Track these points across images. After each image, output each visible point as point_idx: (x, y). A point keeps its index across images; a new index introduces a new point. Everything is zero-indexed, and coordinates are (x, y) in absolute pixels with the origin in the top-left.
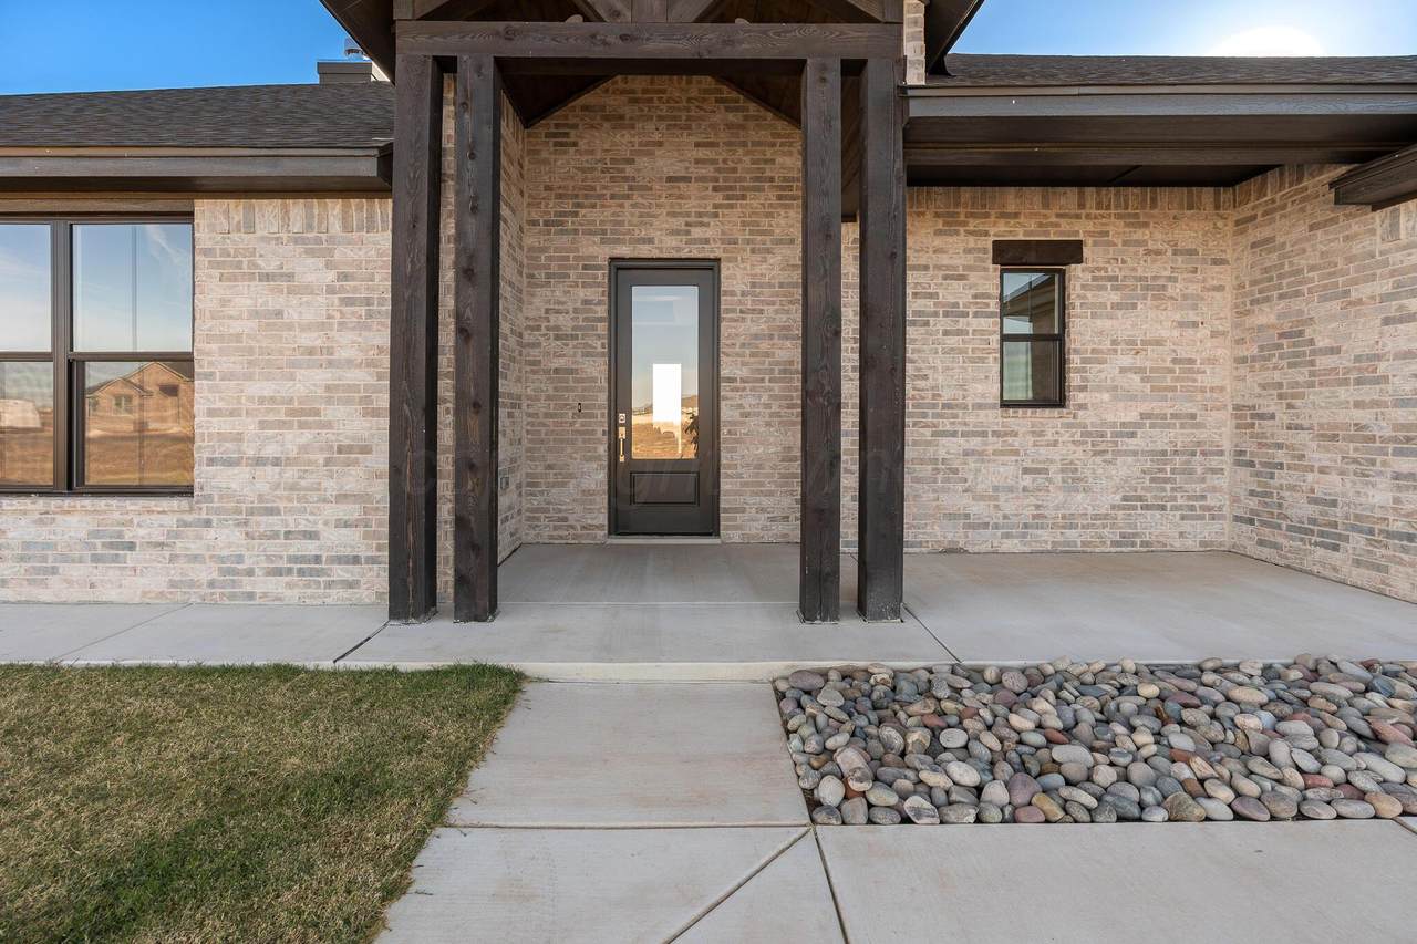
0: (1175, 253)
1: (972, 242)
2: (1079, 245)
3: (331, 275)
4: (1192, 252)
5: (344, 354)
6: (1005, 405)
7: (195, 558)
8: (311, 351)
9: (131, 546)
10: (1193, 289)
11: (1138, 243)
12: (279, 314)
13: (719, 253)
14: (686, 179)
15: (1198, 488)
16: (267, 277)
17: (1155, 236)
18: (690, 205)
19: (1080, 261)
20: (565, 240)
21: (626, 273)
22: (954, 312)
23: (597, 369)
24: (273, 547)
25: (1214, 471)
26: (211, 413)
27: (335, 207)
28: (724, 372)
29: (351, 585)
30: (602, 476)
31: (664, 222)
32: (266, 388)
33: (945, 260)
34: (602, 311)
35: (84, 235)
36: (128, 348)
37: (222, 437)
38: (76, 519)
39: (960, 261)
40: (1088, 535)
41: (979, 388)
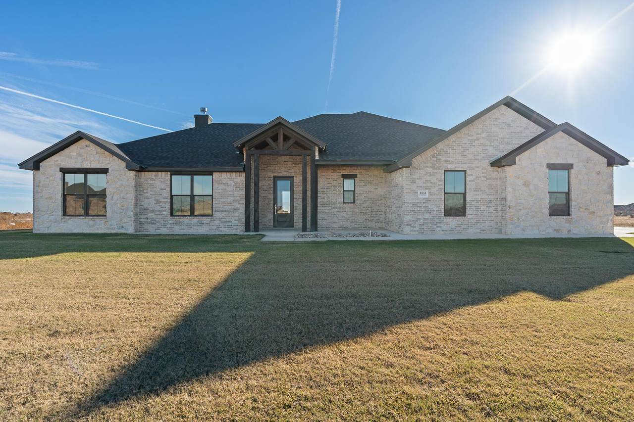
0: (374, 176)
1: (338, 174)
2: (357, 175)
3: (234, 183)
4: (377, 176)
5: (235, 195)
6: (344, 203)
7: (213, 225)
8: (230, 195)
9: (203, 224)
10: (377, 182)
11: (367, 174)
12: (226, 189)
13: (294, 175)
14: (287, 161)
15: (378, 217)
16: (224, 184)
17: (371, 173)
18: (288, 166)
19: (357, 177)
20: (265, 173)
21: (276, 179)
22: (335, 186)
23: (271, 196)
24: (225, 224)
25: (381, 215)
26: (216, 204)
27: (234, 174)
28: (295, 197)
29: (236, 229)
30: (272, 216)
31: (283, 169)
32: (224, 200)
33: (333, 177)
34: (272, 186)
35: (195, 177)
36: (202, 194)
37: (217, 207)
38: (195, 220)
39: (336, 177)
40: (359, 226)
41: (339, 200)
